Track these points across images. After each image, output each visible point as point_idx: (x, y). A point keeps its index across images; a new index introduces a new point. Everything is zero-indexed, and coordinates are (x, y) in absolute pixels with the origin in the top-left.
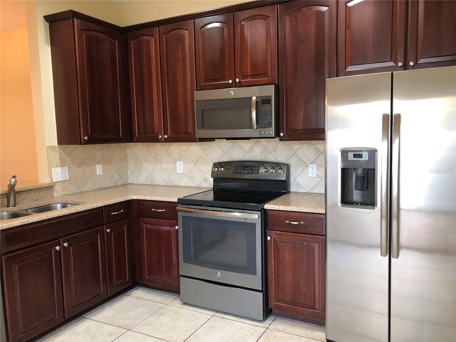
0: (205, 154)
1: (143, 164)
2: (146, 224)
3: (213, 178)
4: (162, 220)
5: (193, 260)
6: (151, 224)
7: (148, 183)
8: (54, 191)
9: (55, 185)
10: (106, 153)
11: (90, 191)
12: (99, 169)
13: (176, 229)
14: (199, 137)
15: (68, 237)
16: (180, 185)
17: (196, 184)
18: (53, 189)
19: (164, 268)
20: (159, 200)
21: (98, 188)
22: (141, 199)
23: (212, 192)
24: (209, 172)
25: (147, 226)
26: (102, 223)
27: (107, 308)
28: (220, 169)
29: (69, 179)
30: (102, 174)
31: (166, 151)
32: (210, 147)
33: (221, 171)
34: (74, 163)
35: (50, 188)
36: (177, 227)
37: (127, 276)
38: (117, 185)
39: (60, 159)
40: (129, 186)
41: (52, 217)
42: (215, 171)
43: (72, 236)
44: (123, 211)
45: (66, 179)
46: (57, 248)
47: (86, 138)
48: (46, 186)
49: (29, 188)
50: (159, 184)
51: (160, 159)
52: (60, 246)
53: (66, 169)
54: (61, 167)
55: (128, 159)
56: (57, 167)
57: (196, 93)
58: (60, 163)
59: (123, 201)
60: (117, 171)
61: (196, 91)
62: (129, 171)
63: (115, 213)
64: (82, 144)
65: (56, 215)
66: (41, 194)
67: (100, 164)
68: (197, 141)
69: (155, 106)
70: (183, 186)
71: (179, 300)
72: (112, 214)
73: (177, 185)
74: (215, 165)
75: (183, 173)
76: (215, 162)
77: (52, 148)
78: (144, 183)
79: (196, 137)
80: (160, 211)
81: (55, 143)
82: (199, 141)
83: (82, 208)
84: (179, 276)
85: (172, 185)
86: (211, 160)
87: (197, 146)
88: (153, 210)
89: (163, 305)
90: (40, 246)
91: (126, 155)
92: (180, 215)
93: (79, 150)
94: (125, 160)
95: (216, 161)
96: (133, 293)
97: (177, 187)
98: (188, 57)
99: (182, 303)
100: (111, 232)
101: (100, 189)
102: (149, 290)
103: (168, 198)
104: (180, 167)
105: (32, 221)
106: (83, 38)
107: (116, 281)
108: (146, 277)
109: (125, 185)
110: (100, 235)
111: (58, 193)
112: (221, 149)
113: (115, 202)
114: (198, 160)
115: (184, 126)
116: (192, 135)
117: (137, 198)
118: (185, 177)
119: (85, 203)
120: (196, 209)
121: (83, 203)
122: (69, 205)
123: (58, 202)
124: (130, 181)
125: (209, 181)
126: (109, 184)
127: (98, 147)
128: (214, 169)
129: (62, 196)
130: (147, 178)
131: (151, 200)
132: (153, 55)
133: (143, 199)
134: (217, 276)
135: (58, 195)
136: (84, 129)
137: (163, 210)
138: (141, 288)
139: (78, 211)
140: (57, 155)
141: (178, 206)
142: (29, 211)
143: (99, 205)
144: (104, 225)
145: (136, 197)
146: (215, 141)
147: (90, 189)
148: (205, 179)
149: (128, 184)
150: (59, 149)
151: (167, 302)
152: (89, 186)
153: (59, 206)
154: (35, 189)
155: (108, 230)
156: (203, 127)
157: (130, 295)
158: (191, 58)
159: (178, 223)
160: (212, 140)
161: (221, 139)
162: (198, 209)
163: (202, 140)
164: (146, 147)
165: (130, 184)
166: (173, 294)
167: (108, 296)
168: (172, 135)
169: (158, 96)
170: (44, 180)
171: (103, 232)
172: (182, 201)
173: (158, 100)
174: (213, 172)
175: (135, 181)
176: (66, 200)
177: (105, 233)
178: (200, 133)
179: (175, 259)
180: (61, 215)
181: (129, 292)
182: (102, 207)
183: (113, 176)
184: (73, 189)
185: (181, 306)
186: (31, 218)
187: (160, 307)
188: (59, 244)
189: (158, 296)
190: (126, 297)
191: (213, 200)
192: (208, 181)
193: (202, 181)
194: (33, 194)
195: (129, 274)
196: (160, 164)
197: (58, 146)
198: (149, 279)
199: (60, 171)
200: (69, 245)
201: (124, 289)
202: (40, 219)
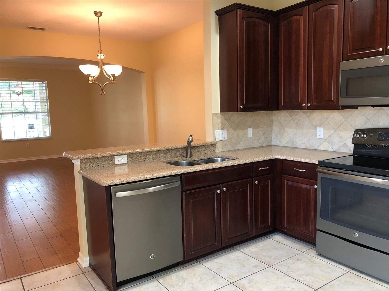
0: (347, 121)
1: (286, 129)
2: (287, 181)
3: (354, 144)
4: (302, 179)
5: (330, 218)
6: (292, 181)
7: (289, 145)
8: (216, 148)
9: (217, 143)
10: (255, 119)
11: (242, 149)
12: (249, 132)
13: (315, 188)
14: (342, 105)
15: (227, 184)
16: (319, 149)
17: (335, 148)
18: (215, 146)
19: (302, 221)
20: (300, 161)
21: (248, 148)
22: (284, 159)
23: (352, 157)
24: (350, 137)
25: (288, 182)
26: (251, 176)
27: (253, 245)
28: (362, 135)
29: (227, 139)
30: (251, 136)
31: (308, 118)
32: (352, 115)
33: (363, 138)
34: (231, 127)
35: (213, 145)
36: (316, 187)
37: (270, 221)
38: (263, 146)
39: (221, 123)
40: (273, 147)
41: (216, 167)
42: (357, 137)
43: (229, 183)
44: (268, 167)
45: (225, 139)
46: (219, 191)
47: (241, 107)
48: (211, 144)
49: (200, 144)
50: (299, 147)
51: (301, 125)
52: (220, 190)
53: (225, 131)
54: (222, 130)
55: (273, 125)
56: (218, 130)
57: (342, 63)
58: (221, 127)
59: (269, 159)
60: (264, 134)
61: (342, 61)
62: (273, 134)
63: (262, 169)
64: (239, 111)
65: (218, 166)
66: (207, 149)
67: (250, 128)
68: (339, 109)
69: (301, 78)
70: (322, 150)
71: (315, 250)
72: (260, 169)
73: (316, 148)
74: (357, 132)
75: (322, 138)
76: (356, 129)
77: (216, 114)
78: (286, 145)
79: (339, 105)
80: (301, 170)
81: (218, 111)
82: (342, 109)
83: (237, 162)
84: (315, 230)
85: (312, 148)
86: (353, 127)
87: (339, 113)
88: (294, 169)
89: (299, 252)
90: (207, 188)
91: (272, 121)
92: (320, 176)
93: (236, 116)
94: (270, 125)
95: (358, 128)
96: (273, 236)
97: (316, 150)
98: (336, 30)
99: (317, 253)
100: (258, 183)
101: (249, 148)
102: (287, 237)
103: (309, 160)
104: (320, 132)
105: (202, 169)
106: (244, 25)
107: (260, 225)
108: (285, 226)
109: (270, 146)
110: (250, 186)
111: (218, 149)
112: (364, 116)
113: (263, 160)
114: (339, 126)
115: (327, 95)
116: (335, 103)
117: (280, 158)
118: (325, 141)
119: (239, 158)
120: (336, 172)
121: (237, 159)
122: (226, 159)
123: (219, 156)
124: (273, 143)
125: (349, 147)
126: (257, 144)
127: (249, 114)
128: (355, 135)
129: (221, 152)
130: (289, 141)
131: (293, 160)
132: (302, 32)
133: (286, 159)
134: (355, 236)
135: (219, 151)
136: (240, 100)
137: (304, 170)
138: (280, 234)
139: (234, 165)
140: (219, 121)
141: (318, 168)
142: (200, 161)
143: (250, 161)
144: (253, 177)
145: (280, 156)
146: (358, 108)
147: (242, 148)
148: (345, 145)
149: (272, 146)
150: (221, 116)
151: (304, 250)
152: (241, 146)
153: (219, 159)
154: (203, 145)
155: (256, 182)
156: (347, 95)
157: (271, 238)
158: (339, 31)
159: (317, 182)
160: (356, 107)
161: (364, 107)
162: (338, 172)
163: (345, 107)
164: (289, 114)
165: (274, 145)
166: (309, 244)
167: (254, 235)
168: (315, 103)
169: (304, 68)
170: (209, 139)
171: (251, 183)
172: (322, 164)
173: (304, 72)
174: (354, 138)
175: (278, 143)
176: (225, 155)
177: (254, 184)
178: (343, 101)
179: (312, 214)
180: (222, 166)
181: (270, 235)
182: (252, 163)
183: (260, 138)
184: (230, 147)
185: (317, 256)
186: (202, 167)
187: (296, 253)
188: (219, 189)
189: (295, 243)
190: (268, 239)
191: (353, 165)
192: (347, 146)
193: (341, 146)
194: (202, 149)
195: (271, 220)
196: (301, 130)
197: (221, 114)
198: (288, 227)
199: (221, 132)
200: (227, 190)
201: (266, 232)
202: (208, 168)
